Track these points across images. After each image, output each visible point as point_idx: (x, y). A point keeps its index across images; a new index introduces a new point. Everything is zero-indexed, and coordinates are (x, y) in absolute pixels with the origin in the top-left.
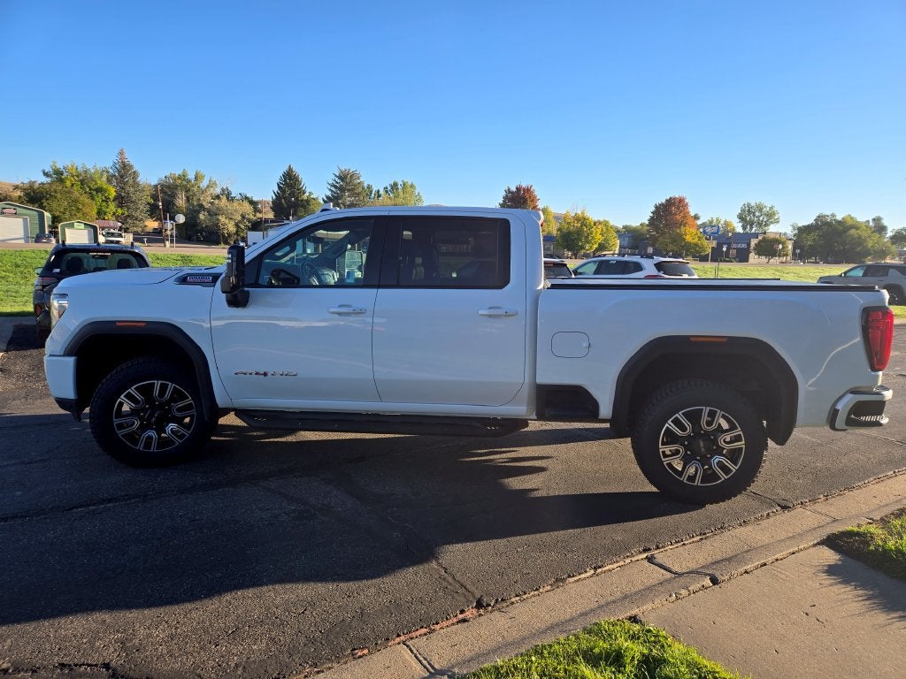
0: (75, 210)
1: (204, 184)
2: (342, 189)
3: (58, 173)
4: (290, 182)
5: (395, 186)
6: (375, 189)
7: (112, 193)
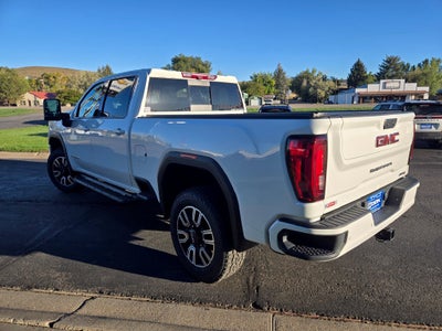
0: (257, 92)
1: (316, 74)
2: (387, 68)
3: (256, 76)
4: (358, 67)
5: (426, 61)
6: (412, 65)
7: (274, 83)
